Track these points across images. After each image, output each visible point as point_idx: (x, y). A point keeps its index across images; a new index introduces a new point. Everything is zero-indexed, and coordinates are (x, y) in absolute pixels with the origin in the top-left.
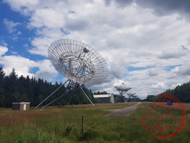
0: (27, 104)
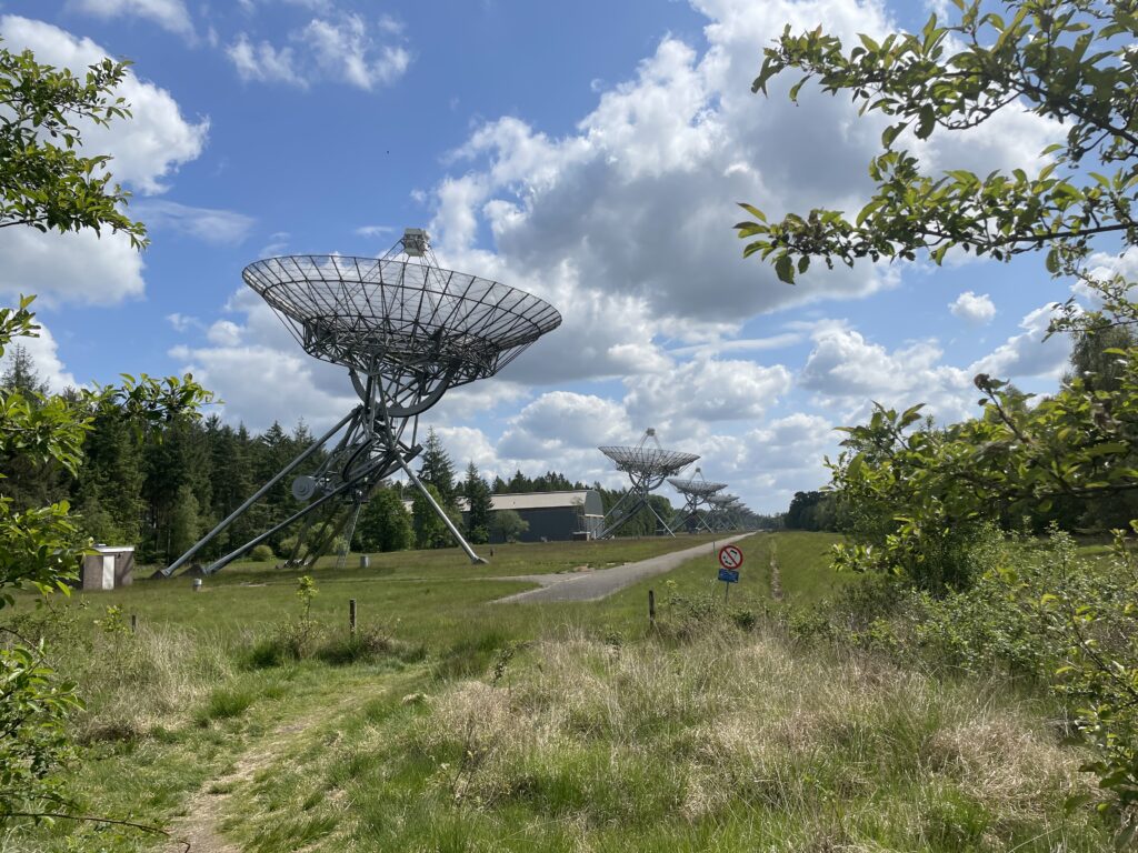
0: (118, 556)
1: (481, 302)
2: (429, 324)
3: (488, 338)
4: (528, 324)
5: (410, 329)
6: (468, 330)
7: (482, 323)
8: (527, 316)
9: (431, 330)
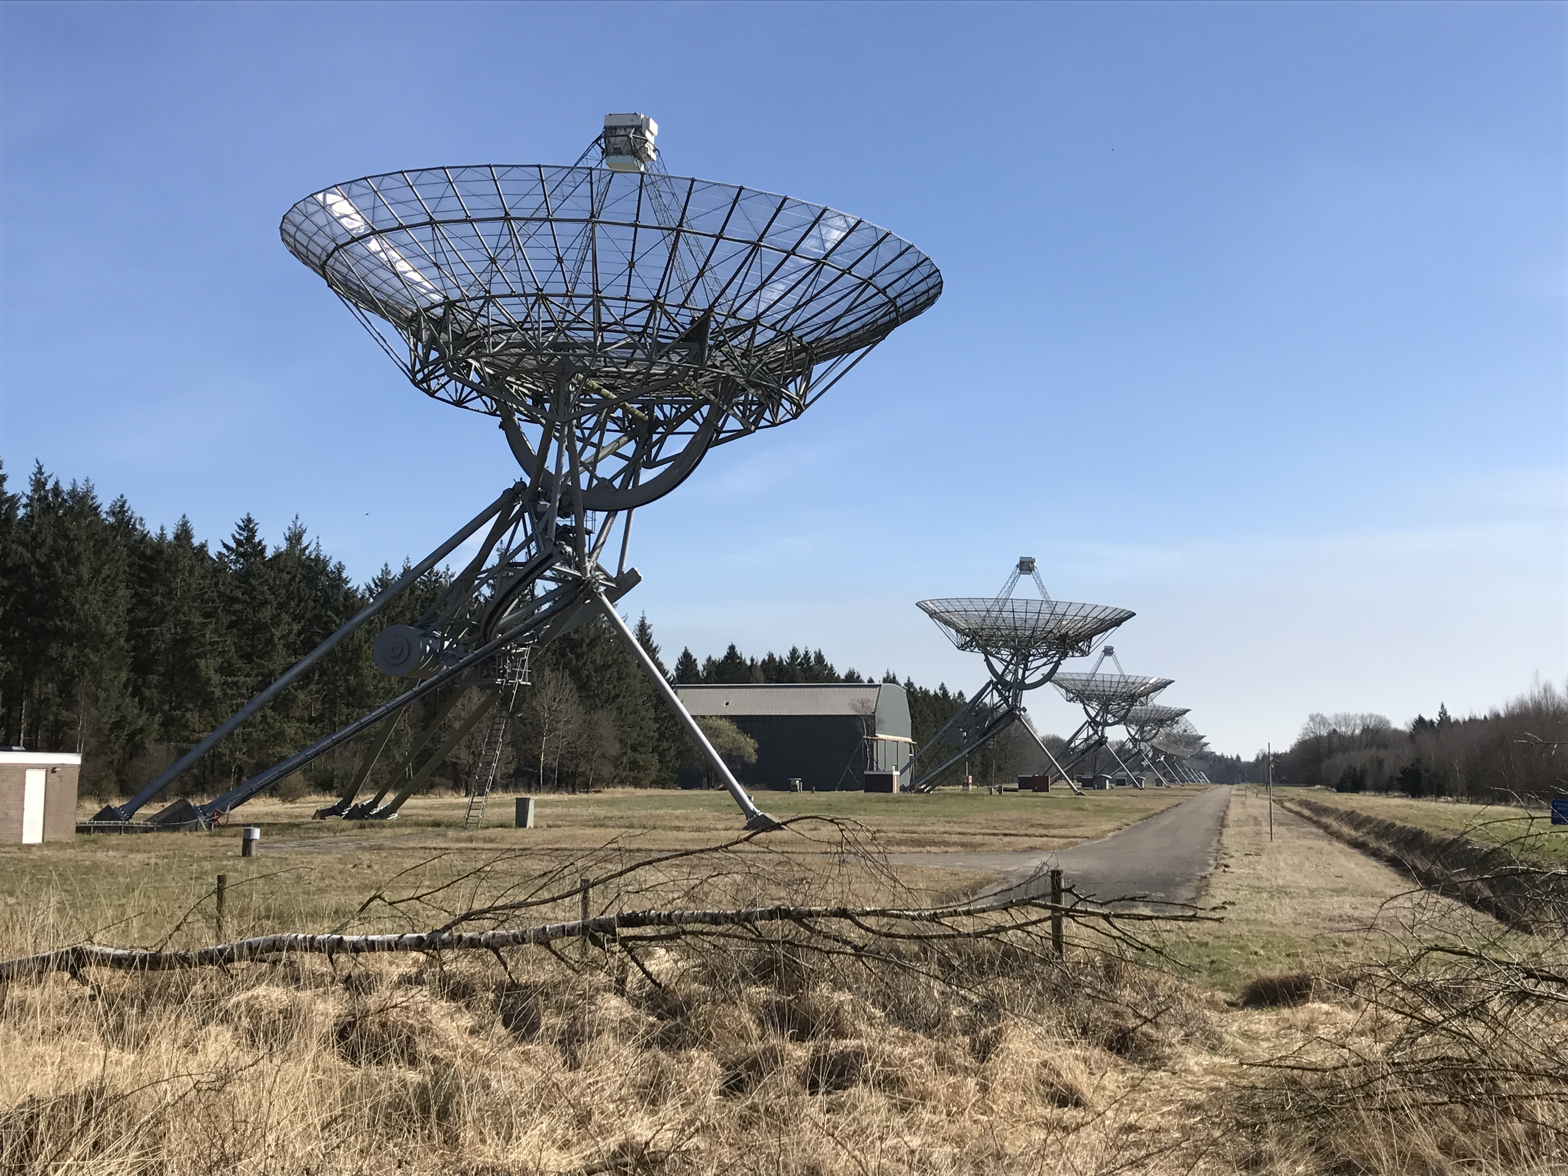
0: (52, 770)
1: (793, 252)
2: (682, 306)
3: (796, 334)
4: (881, 299)
5: (640, 319)
6: (758, 317)
7: (792, 299)
8: (881, 281)
9: (684, 318)
